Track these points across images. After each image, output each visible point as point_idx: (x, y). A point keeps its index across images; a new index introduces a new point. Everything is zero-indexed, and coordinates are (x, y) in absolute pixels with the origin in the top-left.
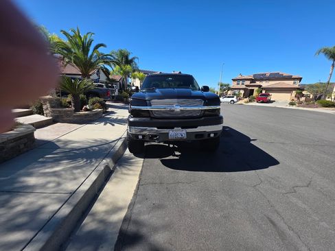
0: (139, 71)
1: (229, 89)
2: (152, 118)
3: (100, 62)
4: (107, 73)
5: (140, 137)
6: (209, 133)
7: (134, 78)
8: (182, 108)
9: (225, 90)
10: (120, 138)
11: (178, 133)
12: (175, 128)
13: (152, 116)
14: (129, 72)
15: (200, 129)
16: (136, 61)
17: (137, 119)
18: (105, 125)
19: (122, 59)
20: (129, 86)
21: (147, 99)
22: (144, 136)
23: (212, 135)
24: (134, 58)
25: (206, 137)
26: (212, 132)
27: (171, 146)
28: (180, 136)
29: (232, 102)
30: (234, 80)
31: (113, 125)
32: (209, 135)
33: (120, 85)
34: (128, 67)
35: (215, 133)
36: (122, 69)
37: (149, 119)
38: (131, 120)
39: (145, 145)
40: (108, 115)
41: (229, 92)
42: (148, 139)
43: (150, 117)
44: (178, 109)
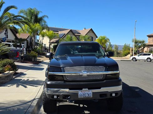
0: (49, 29)
1: (145, 46)
2: (65, 81)
3: (9, 23)
4: (15, 31)
5: (55, 97)
6: (111, 93)
7: (43, 36)
8: (88, 74)
9: (140, 47)
10: (34, 99)
11: (85, 93)
12: (83, 89)
13: (65, 79)
14: (37, 31)
15: (103, 90)
16: (45, 19)
17: (54, 82)
18: (17, 86)
19: (31, 18)
20: (37, 44)
21: (61, 66)
22: (58, 96)
23: (114, 95)
24: (43, 17)
25: (109, 96)
26: (113, 92)
27: (81, 106)
28: (87, 96)
29: (149, 60)
30: (149, 36)
31: (26, 87)
32: (111, 95)
33: (27, 43)
34: (37, 26)
35: (116, 93)
36: (31, 28)
37: (62, 82)
38: (49, 83)
39: (57, 105)
40: (19, 76)
41: (146, 49)
42: (61, 99)
43: (63, 80)
44: (85, 74)
